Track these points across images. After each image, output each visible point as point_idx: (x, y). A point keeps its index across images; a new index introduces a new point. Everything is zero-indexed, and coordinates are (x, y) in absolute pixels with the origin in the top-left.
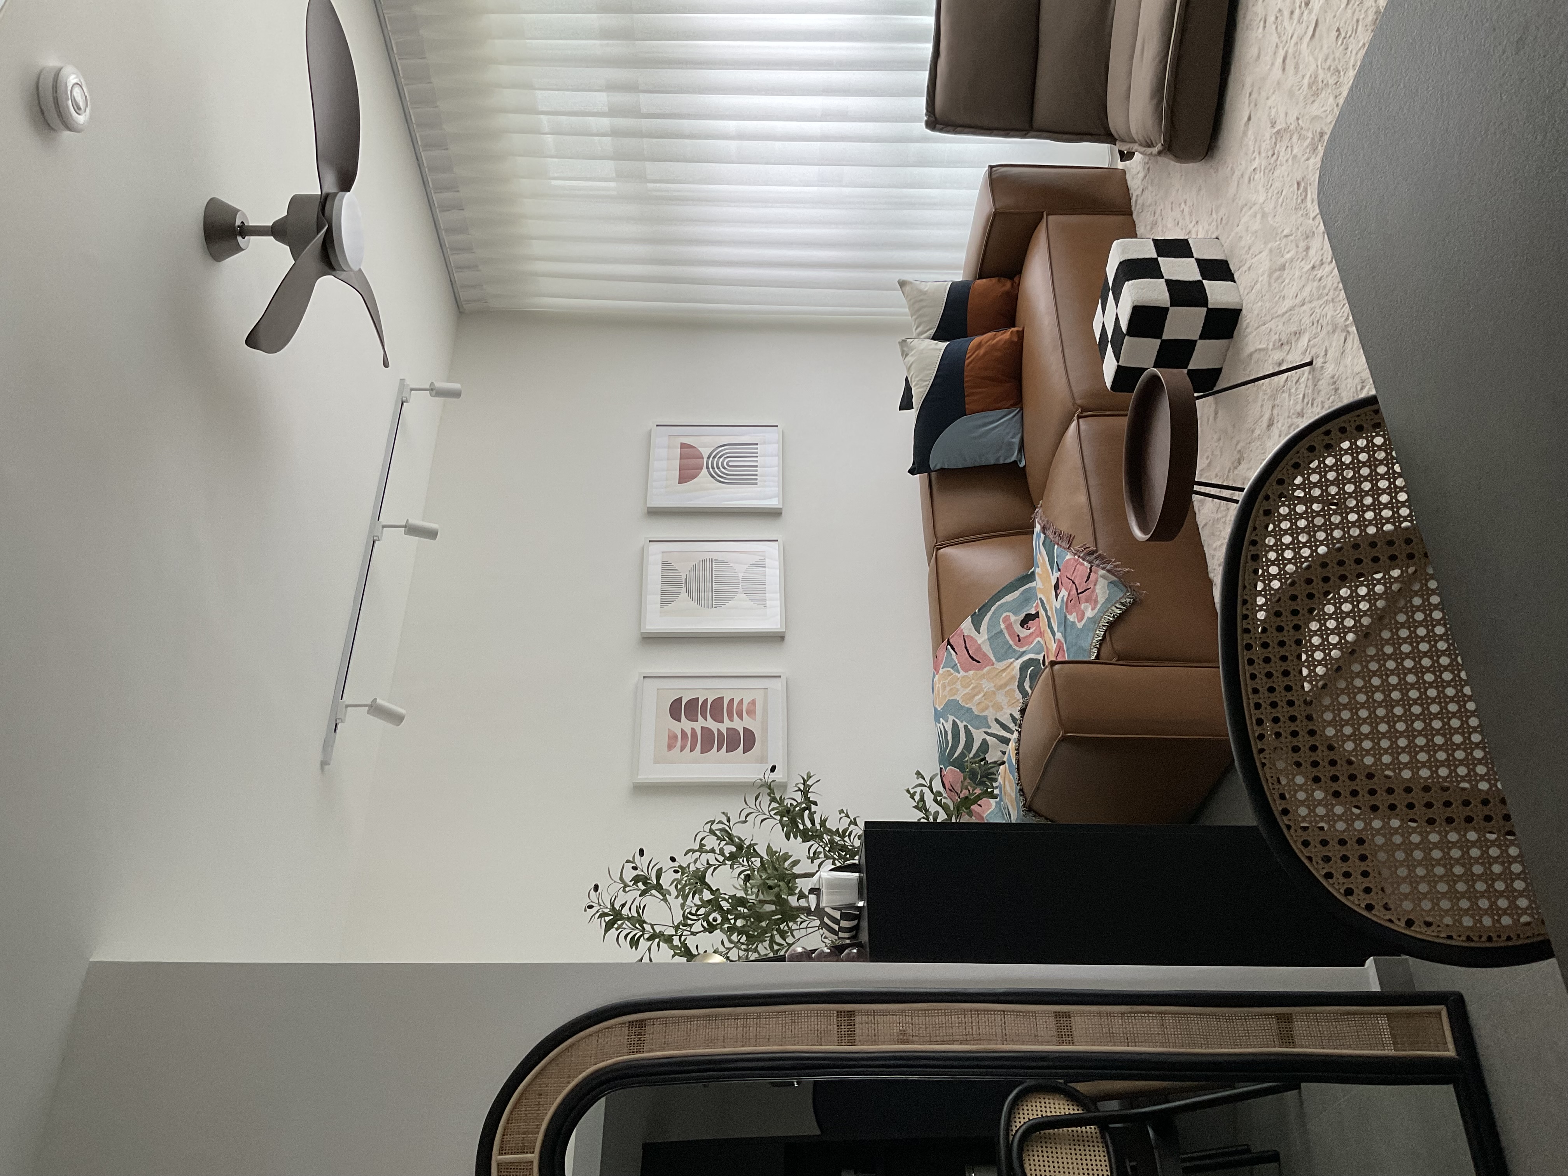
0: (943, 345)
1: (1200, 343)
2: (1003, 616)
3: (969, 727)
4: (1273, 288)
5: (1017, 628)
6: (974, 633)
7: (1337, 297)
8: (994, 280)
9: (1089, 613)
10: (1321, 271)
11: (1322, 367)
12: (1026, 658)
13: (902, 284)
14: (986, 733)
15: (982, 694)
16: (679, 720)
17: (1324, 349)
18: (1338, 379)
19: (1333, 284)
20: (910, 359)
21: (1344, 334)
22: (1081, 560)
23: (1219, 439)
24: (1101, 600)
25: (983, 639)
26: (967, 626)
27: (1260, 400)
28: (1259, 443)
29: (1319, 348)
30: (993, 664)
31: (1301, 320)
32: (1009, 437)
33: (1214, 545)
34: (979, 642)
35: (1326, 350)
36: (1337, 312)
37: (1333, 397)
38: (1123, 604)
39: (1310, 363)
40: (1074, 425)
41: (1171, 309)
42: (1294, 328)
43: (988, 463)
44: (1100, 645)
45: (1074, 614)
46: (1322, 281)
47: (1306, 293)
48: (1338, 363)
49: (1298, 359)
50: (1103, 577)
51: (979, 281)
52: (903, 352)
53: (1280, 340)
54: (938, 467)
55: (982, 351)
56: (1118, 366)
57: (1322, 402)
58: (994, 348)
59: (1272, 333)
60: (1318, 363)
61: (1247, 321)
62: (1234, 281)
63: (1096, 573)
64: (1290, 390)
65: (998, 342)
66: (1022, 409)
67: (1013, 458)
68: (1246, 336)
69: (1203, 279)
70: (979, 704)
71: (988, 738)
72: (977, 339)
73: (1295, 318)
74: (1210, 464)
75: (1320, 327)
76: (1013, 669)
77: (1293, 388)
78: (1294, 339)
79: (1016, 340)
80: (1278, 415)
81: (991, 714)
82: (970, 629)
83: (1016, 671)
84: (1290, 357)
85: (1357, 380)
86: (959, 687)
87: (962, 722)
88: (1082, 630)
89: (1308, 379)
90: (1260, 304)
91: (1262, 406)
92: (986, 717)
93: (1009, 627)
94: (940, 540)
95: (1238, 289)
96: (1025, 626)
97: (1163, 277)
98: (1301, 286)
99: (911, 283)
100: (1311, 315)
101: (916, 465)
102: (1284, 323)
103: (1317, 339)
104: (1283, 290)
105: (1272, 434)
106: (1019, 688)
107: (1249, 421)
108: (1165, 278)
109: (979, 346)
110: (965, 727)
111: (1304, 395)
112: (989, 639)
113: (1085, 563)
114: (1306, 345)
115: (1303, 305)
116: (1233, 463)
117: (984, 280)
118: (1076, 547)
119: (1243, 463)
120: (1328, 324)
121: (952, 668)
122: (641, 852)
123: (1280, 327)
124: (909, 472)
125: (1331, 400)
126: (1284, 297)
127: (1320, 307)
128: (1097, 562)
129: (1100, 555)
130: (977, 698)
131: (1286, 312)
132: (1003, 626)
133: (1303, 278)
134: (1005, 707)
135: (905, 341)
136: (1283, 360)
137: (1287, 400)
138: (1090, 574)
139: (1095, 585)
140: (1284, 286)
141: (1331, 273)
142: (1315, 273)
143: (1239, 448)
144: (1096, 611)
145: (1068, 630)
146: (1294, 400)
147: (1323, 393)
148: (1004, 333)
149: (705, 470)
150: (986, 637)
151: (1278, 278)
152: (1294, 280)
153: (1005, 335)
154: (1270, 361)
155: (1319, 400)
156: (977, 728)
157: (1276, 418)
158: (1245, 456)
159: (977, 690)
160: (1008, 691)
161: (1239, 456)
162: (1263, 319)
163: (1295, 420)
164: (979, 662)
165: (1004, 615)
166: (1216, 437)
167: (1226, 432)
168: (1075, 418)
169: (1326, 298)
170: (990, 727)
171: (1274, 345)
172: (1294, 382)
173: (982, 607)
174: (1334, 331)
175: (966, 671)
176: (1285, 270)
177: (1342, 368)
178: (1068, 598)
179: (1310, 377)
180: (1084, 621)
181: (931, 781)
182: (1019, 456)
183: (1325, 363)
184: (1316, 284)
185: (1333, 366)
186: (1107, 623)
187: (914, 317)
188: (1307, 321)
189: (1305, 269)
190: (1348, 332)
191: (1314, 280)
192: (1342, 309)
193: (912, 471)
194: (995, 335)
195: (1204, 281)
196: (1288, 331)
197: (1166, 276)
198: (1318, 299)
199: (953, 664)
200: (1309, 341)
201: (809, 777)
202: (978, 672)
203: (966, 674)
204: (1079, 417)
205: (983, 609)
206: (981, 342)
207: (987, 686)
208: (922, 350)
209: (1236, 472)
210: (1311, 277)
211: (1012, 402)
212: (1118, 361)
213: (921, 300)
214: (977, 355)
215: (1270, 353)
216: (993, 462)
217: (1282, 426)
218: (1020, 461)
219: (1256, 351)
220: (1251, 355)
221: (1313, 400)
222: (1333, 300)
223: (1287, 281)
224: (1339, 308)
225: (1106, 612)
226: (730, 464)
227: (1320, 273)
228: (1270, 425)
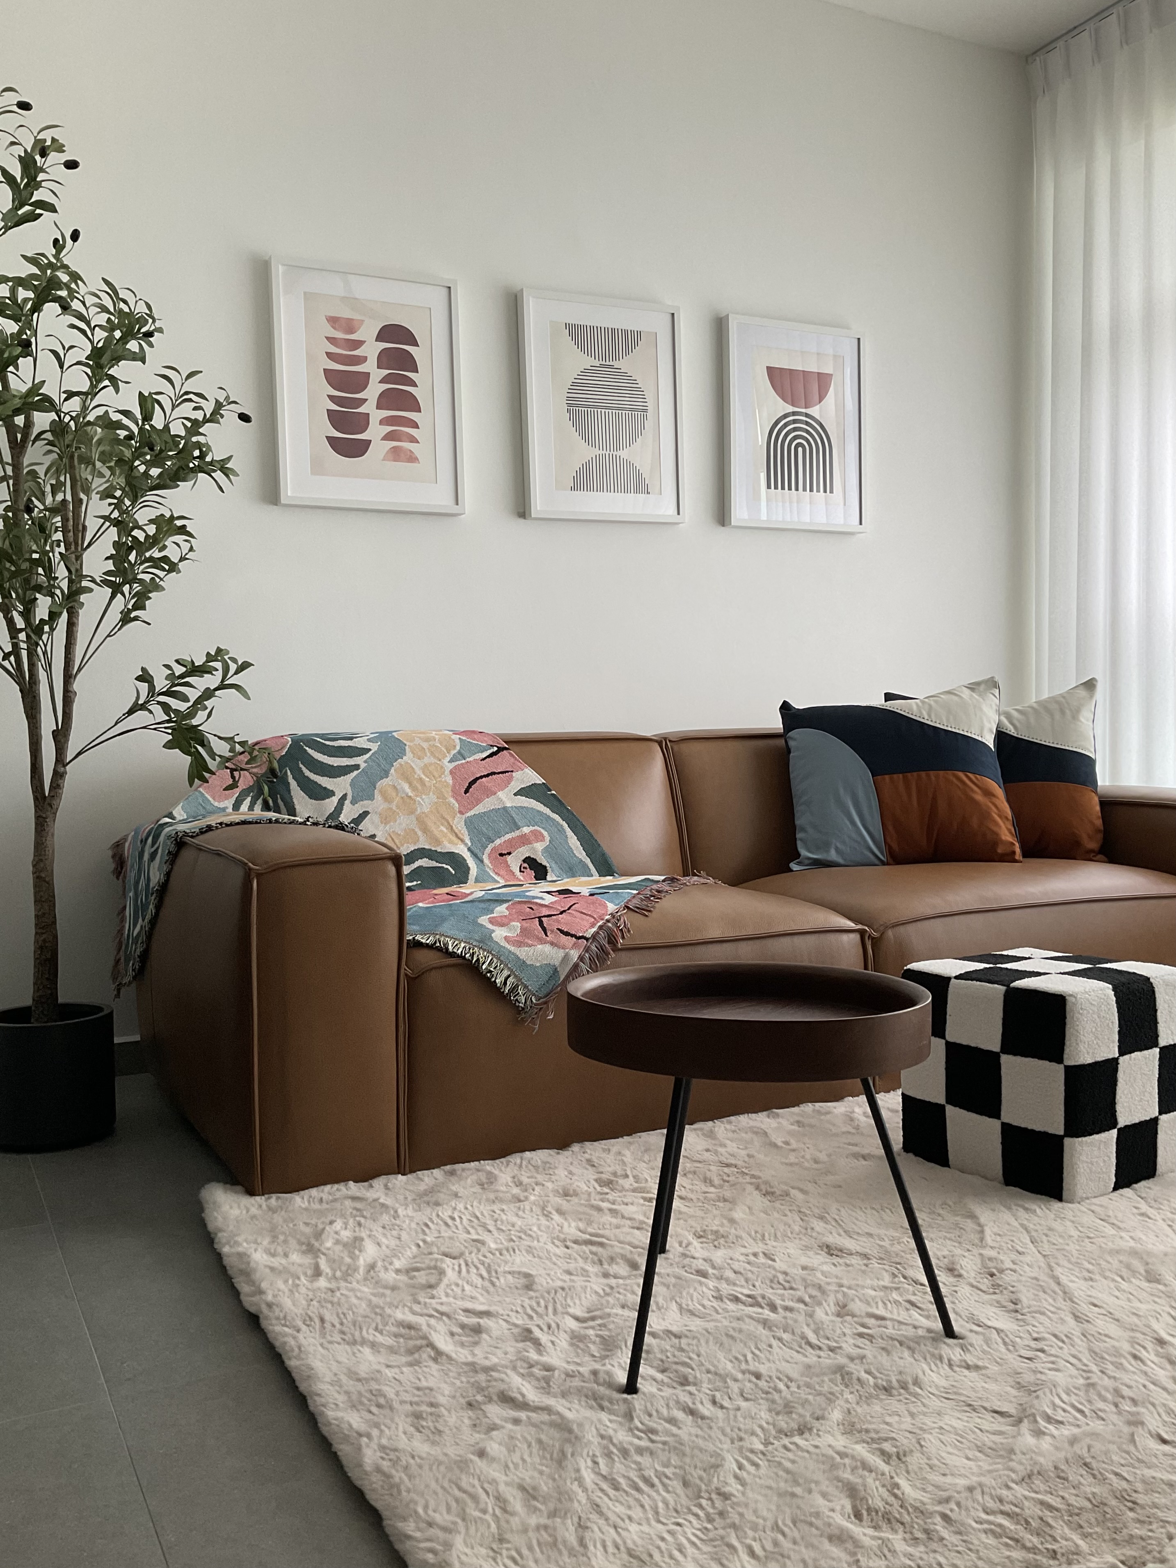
0: (989, 740)
1: (995, 1125)
2: (543, 831)
3: (356, 773)
4: (1109, 1259)
5: (525, 852)
6: (516, 786)
7: (1100, 1395)
8: (1099, 823)
9: (499, 934)
10: (1156, 1359)
11: (941, 1358)
12: (471, 862)
13: (1090, 685)
14: (344, 797)
15: (410, 794)
16: (380, 338)
17: (980, 1363)
18: (910, 1394)
19: (1129, 1387)
20: (966, 694)
21: (1013, 1411)
22: (601, 923)
23: (816, 1161)
24: (522, 953)
25: (504, 799)
26: (529, 776)
27: (882, 1232)
28: (797, 1228)
29: (984, 1352)
30: (461, 813)
31: (1043, 1314)
32: (839, 845)
33: (627, 1153)
34: (500, 794)
35: (977, 1368)
36: (1064, 1397)
37: (871, 1381)
38: (514, 989)
39: (949, 1332)
40: (851, 925)
41: (1062, 1066)
42: (1026, 1297)
43: (797, 815)
44: (439, 949)
45: (507, 913)
46: (1133, 1362)
47: (1103, 1325)
48: (947, 1395)
49: (959, 1307)
50: (566, 957)
51: (1096, 799)
52: (978, 684)
53: (1001, 1271)
54: (791, 743)
55: (979, 797)
56: (949, 979)
57: (862, 1358)
58: (985, 816)
59: (1014, 1256)
60: (950, 1350)
61: (1038, 1211)
62: (1115, 1189)
63: (575, 946)
64: (897, 1289)
65: (997, 824)
66: (883, 863)
67: (804, 853)
68: (1009, 1208)
69: (1119, 1130)
70: (395, 787)
71: (335, 800)
72: (1000, 792)
73: (1047, 1302)
74: (775, 1146)
75: (1029, 1354)
76: (451, 842)
77: (901, 1295)
78: (1003, 1298)
79: (999, 851)
80: (847, 1265)
81: (376, 805)
82: (523, 781)
83: (448, 847)
84: (964, 1290)
85: (906, 1441)
86: (426, 760)
87: (365, 762)
88: (475, 923)
89: (915, 1327)
90: (1075, 1233)
91: (870, 1235)
92: (371, 798)
93: (524, 840)
94: (676, 747)
95: (1101, 1195)
96: (526, 865)
97: (1122, 1053)
98: (1118, 1315)
99: (1091, 697)
100: (1055, 1336)
101: (794, 711)
102: (1036, 1279)
103: (1002, 1348)
104: (1106, 1278)
105: (811, 1253)
106: (418, 849)
107: (843, 1212)
108: (1121, 1059)
109: (988, 793)
110: (357, 767)
111: (883, 1318)
112: (505, 809)
113: (594, 929)
114: (989, 1323)
115: (1076, 1318)
116: (766, 1183)
117: (1098, 808)
118: (628, 919)
119: (765, 1200)
120: (1035, 1372)
121: (459, 753)
122: (71, 165)
123: (1029, 1272)
124: (785, 702)
125: (864, 1376)
126: (1091, 1279)
127: (1074, 1356)
128: (593, 948)
129: (607, 954)
130: (406, 787)
131: (1059, 1284)
132: (526, 830)
133: (1135, 1319)
134: (387, 828)
135: (995, 685)
136: (960, 1276)
137: (875, 1283)
138: (572, 936)
139: (552, 944)
140: (1113, 1280)
141: (1154, 1384)
142: (1149, 1346)
143: (793, 1192)
144: (503, 943)
145: (482, 905)
146: (873, 1298)
147: (884, 1359)
148: (1011, 833)
149: (791, 409)
150: (508, 805)
151: (1128, 1267)
152: (1129, 1300)
153: (1006, 833)
154: (958, 1251)
155: (869, 1351)
156: (353, 784)
157: (841, 1261)
158: (777, 1204)
159: (419, 787)
160: (416, 833)
161: (778, 1193)
162: (1044, 1238)
163: (831, 1299)
164: (466, 792)
165: (545, 833)
166: (823, 1157)
167: (827, 1172)
168: (859, 927)
169: (1094, 1368)
170: (353, 803)
171: (990, 1259)
172: (913, 1298)
173: (560, 801)
174: (1019, 1386)
175: (451, 772)
176: (1149, 1281)
177: (935, 1403)
178: (537, 903)
179: (920, 1332)
180: (490, 926)
181: (232, 686)
182: (807, 862)
183: (950, 1365)
184: (1126, 1347)
185: (943, 1383)
186: (478, 960)
187: (1035, 705)
188: (1042, 1326)
189: (1156, 1326)
190: (1020, 1421)
191: (1133, 1342)
192: (1074, 1406)
193: (785, 708)
194: (1007, 818)
195: (1114, 1132)
196: (1020, 1287)
197: (1124, 1061)
198: (1091, 1351)
199: (465, 754)
200: (998, 1331)
201: (226, 472)
202: (450, 790)
203: (447, 772)
204: (862, 933)
205: (556, 803)
206: (994, 795)
207: (425, 803)
208: (981, 710)
209: (750, 1188)
210: (1138, 1335)
211: (895, 846)
212: (956, 977)
213: (1063, 712)
214: (972, 790)
215: (975, 1251)
216: (797, 822)
217: (823, 1273)
218: (799, 864)
219: (979, 1225)
220: (973, 1216)
221: (871, 1338)
222: (1093, 1385)
223: (1124, 1285)
224: (1074, 1399)
225: (498, 959)
226: (800, 449)
227: (1149, 1355)
228: (830, 1250)
